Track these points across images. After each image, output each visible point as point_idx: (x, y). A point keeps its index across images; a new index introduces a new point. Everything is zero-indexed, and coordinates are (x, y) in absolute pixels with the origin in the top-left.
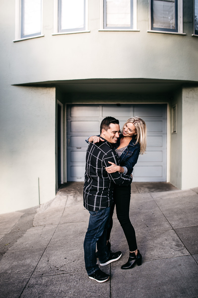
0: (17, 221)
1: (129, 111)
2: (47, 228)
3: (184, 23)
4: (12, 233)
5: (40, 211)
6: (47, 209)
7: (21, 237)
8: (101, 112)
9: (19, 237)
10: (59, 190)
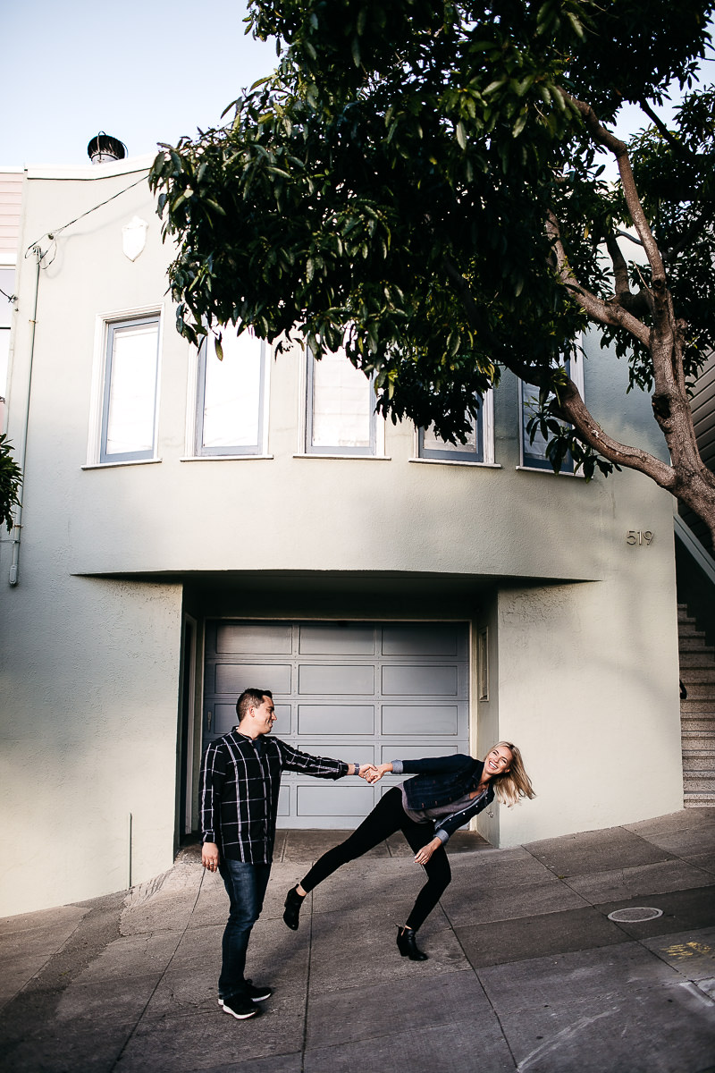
0: (75, 927)
1: (370, 639)
2: (158, 937)
3: (496, 439)
4: (69, 951)
5: (134, 902)
6: (153, 897)
7: (95, 959)
8: (296, 642)
9: (91, 959)
10: (181, 849)
